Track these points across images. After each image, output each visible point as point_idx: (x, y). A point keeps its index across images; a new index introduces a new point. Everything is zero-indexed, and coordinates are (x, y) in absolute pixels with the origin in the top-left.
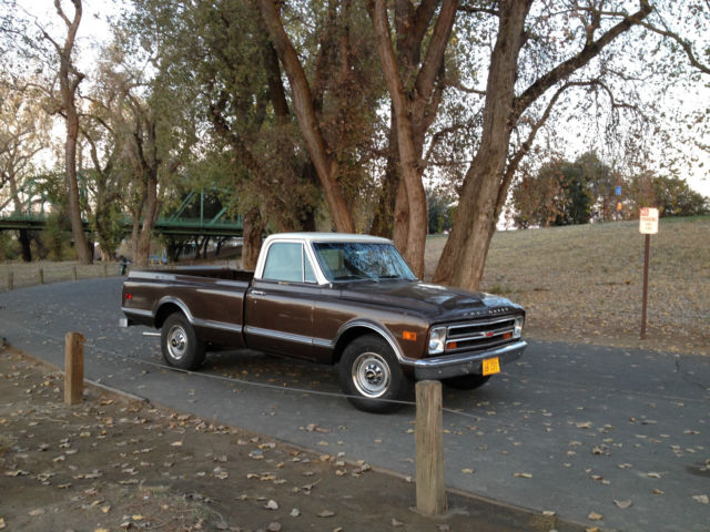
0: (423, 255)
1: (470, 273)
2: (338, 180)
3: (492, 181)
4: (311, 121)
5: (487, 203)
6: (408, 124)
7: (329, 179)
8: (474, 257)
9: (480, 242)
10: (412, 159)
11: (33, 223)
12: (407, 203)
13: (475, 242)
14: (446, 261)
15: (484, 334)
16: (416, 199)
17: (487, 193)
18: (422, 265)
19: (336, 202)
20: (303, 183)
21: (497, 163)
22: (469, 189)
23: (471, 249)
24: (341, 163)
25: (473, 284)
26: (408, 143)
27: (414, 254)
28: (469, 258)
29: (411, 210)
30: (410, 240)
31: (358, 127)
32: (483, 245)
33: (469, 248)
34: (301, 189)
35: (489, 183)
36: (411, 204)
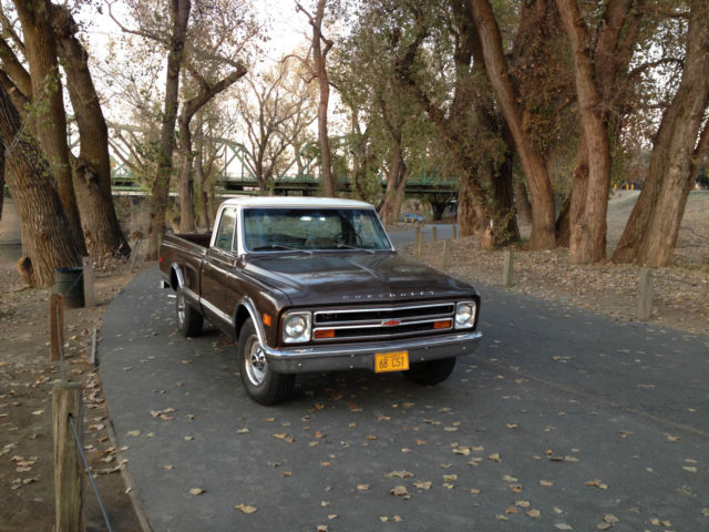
0: (605, 217)
1: (658, 238)
2: (529, 130)
3: (687, 125)
4: (500, 68)
5: (679, 152)
6: (588, 61)
7: (521, 132)
8: (663, 219)
9: (671, 201)
10: (592, 103)
12: (587, 156)
13: (665, 200)
14: (634, 224)
15: (383, 323)
16: (596, 150)
17: (681, 140)
18: (604, 227)
19: (528, 156)
20: (489, 137)
21: (693, 102)
22: (664, 136)
23: (660, 209)
24: (533, 112)
25: (662, 251)
26: (587, 83)
27: (591, 215)
28: (658, 221)
29: (591, 164)
30: (589, 198)
31: (551, 70)
32: (675, 205)
33: (658, 208)
34: (488, 144)
35: (683, 128)
36: (591, 156)
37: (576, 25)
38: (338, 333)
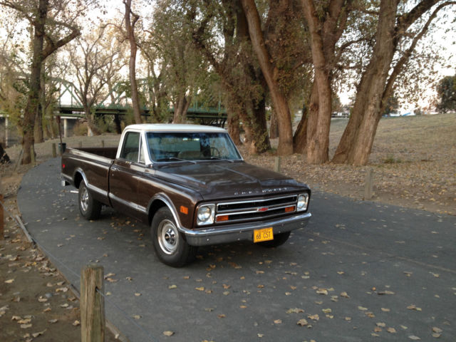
0: (328, 135)
1: (361, 148)
2: (278, 80)
3: (380, 79)
4: (260, 40)
5: (374, 96)
6: (319, 38)
7: (273, 81)
8: (364, 137)
9: (369, 126)
10: (322, 65)
11: (121, 111)
12: (318, 97)
13: (366, 125)
14: (345, 139)
15: (258, 210)
16: (323, 94)
17: (376, 89)
18: (327, 142)
19: (277, 96)
20: (253, 84)
21: (383, 66)
22: (364, 86)
23: (362, 131)
24: (280, 69)
25: (363, 156)
26: (318, 52)
27: (321, 134)
28: (361, 137)
29: (320, 102)
30: (319, 123)
31: (292, 42)
32: (371, 128)
33: (361, 130)
34: (252, 88)
35: (377, 81)
36: (320, 97)
37: (313, 15)
38: (230, 217)
